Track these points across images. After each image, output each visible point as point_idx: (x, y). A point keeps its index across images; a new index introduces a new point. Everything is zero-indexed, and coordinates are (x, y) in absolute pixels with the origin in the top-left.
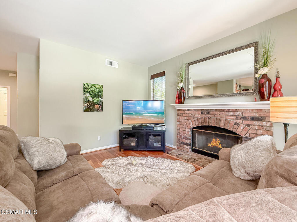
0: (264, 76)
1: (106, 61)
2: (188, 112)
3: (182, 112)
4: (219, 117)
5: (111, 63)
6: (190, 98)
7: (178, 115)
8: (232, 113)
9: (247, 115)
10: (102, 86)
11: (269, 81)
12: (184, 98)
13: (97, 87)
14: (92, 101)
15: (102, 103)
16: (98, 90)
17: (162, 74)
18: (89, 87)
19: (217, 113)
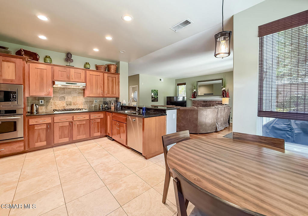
0: (224, 90)
1: (158, 79)
2: (198, 102)
3: (195, 102)
4: (210, 104)
5: (161, 80)
6: (198, 96)
7: (193, 103)
8: (215, 102)
9: (219, 102)
10: (158, 90)
11: (226, 92)
12: (196, 96)
15: (158, 98)
16: (156, 92)
17: (185, 84)
19: (210, 102)
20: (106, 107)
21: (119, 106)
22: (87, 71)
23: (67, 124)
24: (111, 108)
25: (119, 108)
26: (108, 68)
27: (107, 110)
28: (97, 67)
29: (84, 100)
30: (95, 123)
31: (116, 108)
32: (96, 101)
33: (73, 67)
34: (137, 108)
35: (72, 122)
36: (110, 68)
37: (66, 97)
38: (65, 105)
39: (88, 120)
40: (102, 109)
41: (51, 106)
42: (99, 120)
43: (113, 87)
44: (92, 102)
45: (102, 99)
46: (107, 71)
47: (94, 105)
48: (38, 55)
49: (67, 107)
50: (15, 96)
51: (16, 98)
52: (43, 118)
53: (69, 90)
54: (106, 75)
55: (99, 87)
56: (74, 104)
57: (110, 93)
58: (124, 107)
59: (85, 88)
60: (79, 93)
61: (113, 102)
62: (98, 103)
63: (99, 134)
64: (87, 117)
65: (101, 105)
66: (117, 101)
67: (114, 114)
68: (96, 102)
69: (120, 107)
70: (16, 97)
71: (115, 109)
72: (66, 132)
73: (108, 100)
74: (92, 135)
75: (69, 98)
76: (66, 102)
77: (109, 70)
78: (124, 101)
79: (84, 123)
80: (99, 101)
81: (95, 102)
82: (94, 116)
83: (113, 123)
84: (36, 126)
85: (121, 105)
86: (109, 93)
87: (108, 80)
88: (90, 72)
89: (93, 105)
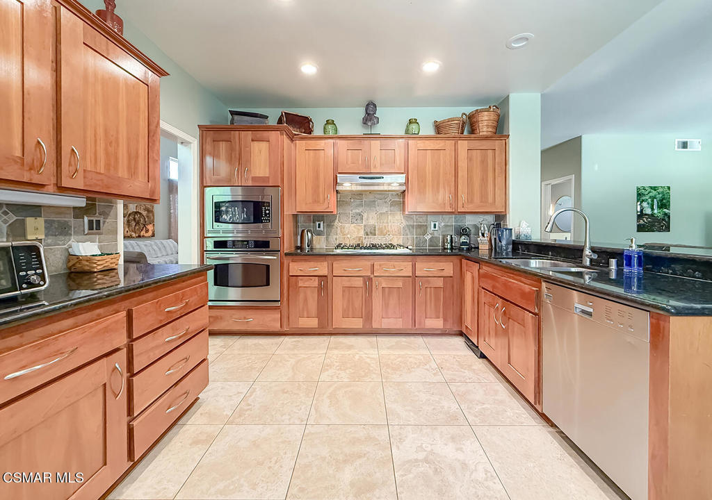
1: (676, 143)
5: (685, 145)
10: (669, 188)
13: (660, 190)
14: (652, 215)
15: (669, 217)
16: (661, 196)
18: (646, 193)
20: (464, 243)
21: (504, 243)
22: (409, 141)
23: (359, 283)
24: (478, 248)
25: (507, 249)
26: (470, 124)
27: (464, 253)
28: (439, 127)
29: (405, 223)
30: (429, 289)
31: (495, 249)
32: (435, 225)
33: (378, 137)
34: (587, 252)
35: (370, 279)
36: (478, 122)
37: (365, 216)
38: (362, 233)
39: (410, 277)
40: (452, 248)
41: (335, 237)
42: (440, 283)
43: (484, 180)
44: (423, 228)
45: (452, 221)
46: (466, 133)
47: (430, 236)
48: (311, 120)
49: (365, 238)
50: (268, 212)
51: (269, 217)
52: (312, 264)
53: (371, 197)
54: (463, 145)
55: (441, 185)
56: (382, 233)
57: (477, 199)
58: (523, 248)
59: (404, 188)
60: (393, 204)
61: (484, 228)
62: (440, 232)
63: (438, 324)
64: (405, 268)
65: (449, 238)
66: (498, 226)
67: (485, 269)
68: (435, 227)
69: (507, 244)
70: (269, 214)
71: (491, 250)
72: (358, 303)
73: (469, 221)
74: (420, 324)
75: (371, 218)
76: (365, 226)
77: (472, 131)
78: (524, 224)
79: (400, 284)
80: (443, 224)
81: (433, 229)
82: (426, 268)
83: (483, 300)
84: (301, 280)
85: (513, 238)
86: (472, 202)
87: (470, 159)
88: (419, 142)
89: (428, 237)
